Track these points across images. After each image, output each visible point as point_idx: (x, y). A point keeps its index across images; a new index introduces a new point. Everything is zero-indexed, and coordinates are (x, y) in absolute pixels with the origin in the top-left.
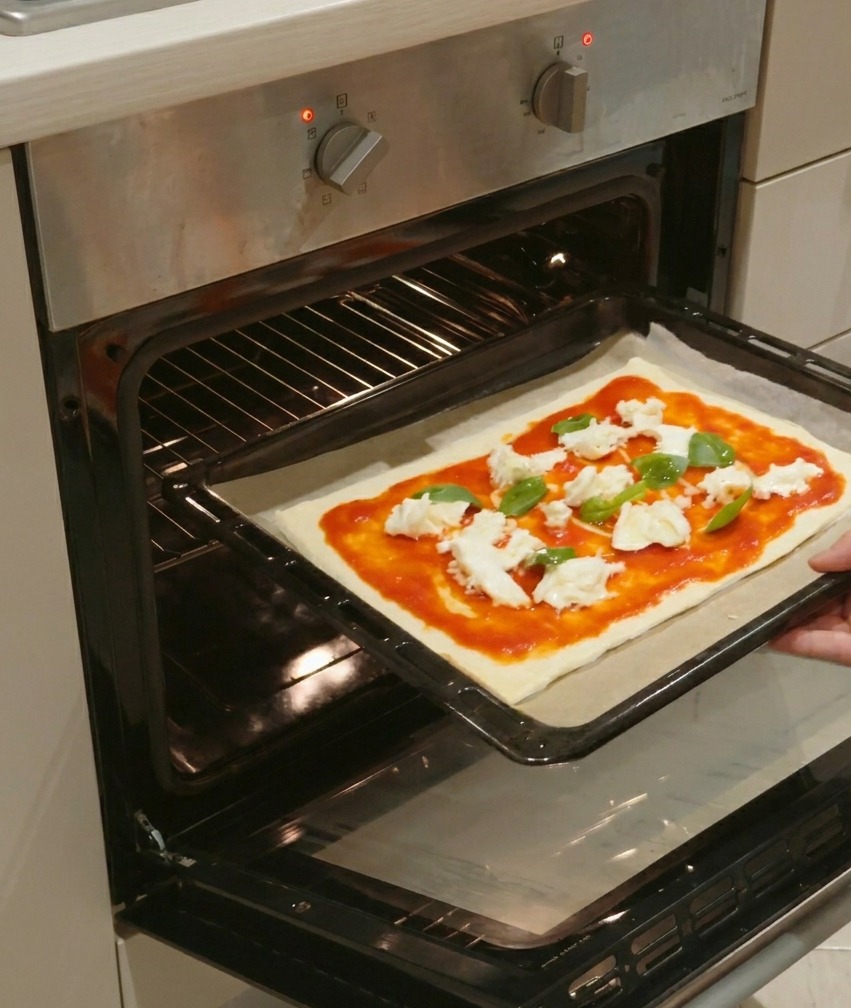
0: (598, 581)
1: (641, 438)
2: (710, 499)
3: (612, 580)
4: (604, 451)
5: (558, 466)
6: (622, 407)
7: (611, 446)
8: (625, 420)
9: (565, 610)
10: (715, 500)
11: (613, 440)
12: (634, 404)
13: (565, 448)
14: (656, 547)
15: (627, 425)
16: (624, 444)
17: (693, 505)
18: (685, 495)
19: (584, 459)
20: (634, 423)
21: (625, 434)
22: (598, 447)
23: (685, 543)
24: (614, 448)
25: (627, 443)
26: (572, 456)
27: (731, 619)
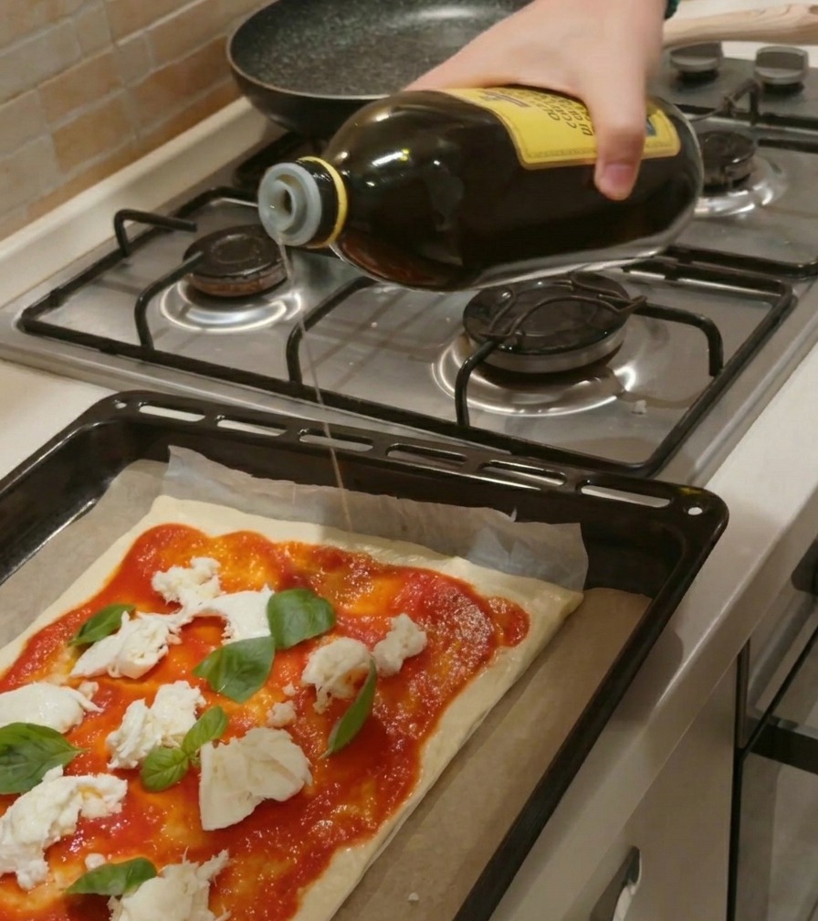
0: (194, 905)
1: (198, 621)
2: (321, 696)
3: (217, 887)
4: (151, 660)
6: (161, 582)
7: (161, 648)
8: (169, 597)
10: (329, 694)
11: (161, 638)
12: (176, 573)
14: (267, 809)
15: (175, 606)
16: (177, 640)
17: (299, 713)
18: (283, 699)
19: (126, 679)
20: (182, 602)
21: (173, 622)
22: (142, 656)
23: (306, 785)
24: (165, 649)
25: (180, 635)
26: (107, 681)
27: (412, 902)
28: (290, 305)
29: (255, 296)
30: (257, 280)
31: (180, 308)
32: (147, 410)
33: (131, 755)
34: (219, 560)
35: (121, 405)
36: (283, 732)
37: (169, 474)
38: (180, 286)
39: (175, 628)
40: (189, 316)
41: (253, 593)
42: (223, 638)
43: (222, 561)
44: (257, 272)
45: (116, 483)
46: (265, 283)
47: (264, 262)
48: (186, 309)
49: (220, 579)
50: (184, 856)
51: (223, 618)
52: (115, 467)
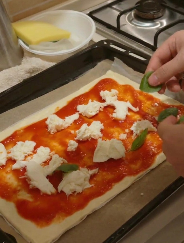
0: (85, 180)
1: (109, 106)
2: (134, 134)
3: (92, 177)
4: (94, 114)
5: (75, 121)
6: (102, 93)
7: (97, 111)
8: (103, 98)
9: (71, 195)
10: (137, 135)
11: (98, 109)
12: (106, 92)
13: (79, 112)
14: (111, 160)
15: (104, 101)
16: (102, 110)
17: (127, 137)
18: (124, 132)
19: (86, 117)
20: (106, 100)
21: (102, 105)
22: (92, 112)
23: (123, 157)
24: (98, 112)
25: (103, 109)
26: (81, 116)
27: (142, 196)
28: (162, 24)
29: (152, 19)
30: (154, 15)
31: (131, 19)
32: (112, 46)
33: (80, 137)
34: (119, 91)
35: (105, 43)
36: (121, 142)
37: (113, 65)
38: (133, 13)
39: (102, 107)
40: (133, 22)
41: (125, 103)
42: (113, 113)
43: (120, 92)
44: (154, 13)
45: (99, 64)
46: (156, 16)
47: (157, 10)
48: (132, 20)
49: (117, 96)
50: (85, 167)
51: (115, 107)
52: (100, 60)
